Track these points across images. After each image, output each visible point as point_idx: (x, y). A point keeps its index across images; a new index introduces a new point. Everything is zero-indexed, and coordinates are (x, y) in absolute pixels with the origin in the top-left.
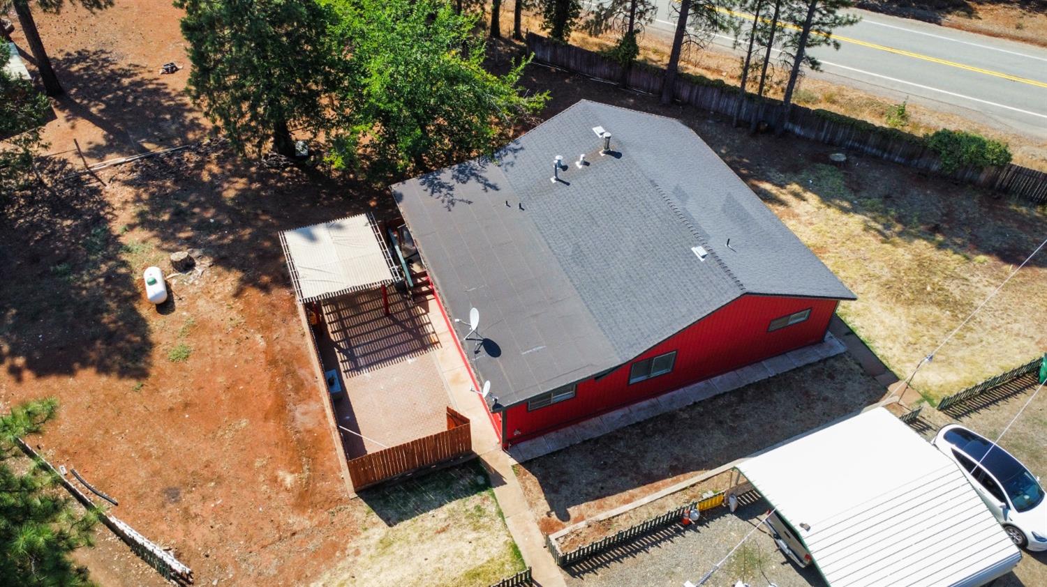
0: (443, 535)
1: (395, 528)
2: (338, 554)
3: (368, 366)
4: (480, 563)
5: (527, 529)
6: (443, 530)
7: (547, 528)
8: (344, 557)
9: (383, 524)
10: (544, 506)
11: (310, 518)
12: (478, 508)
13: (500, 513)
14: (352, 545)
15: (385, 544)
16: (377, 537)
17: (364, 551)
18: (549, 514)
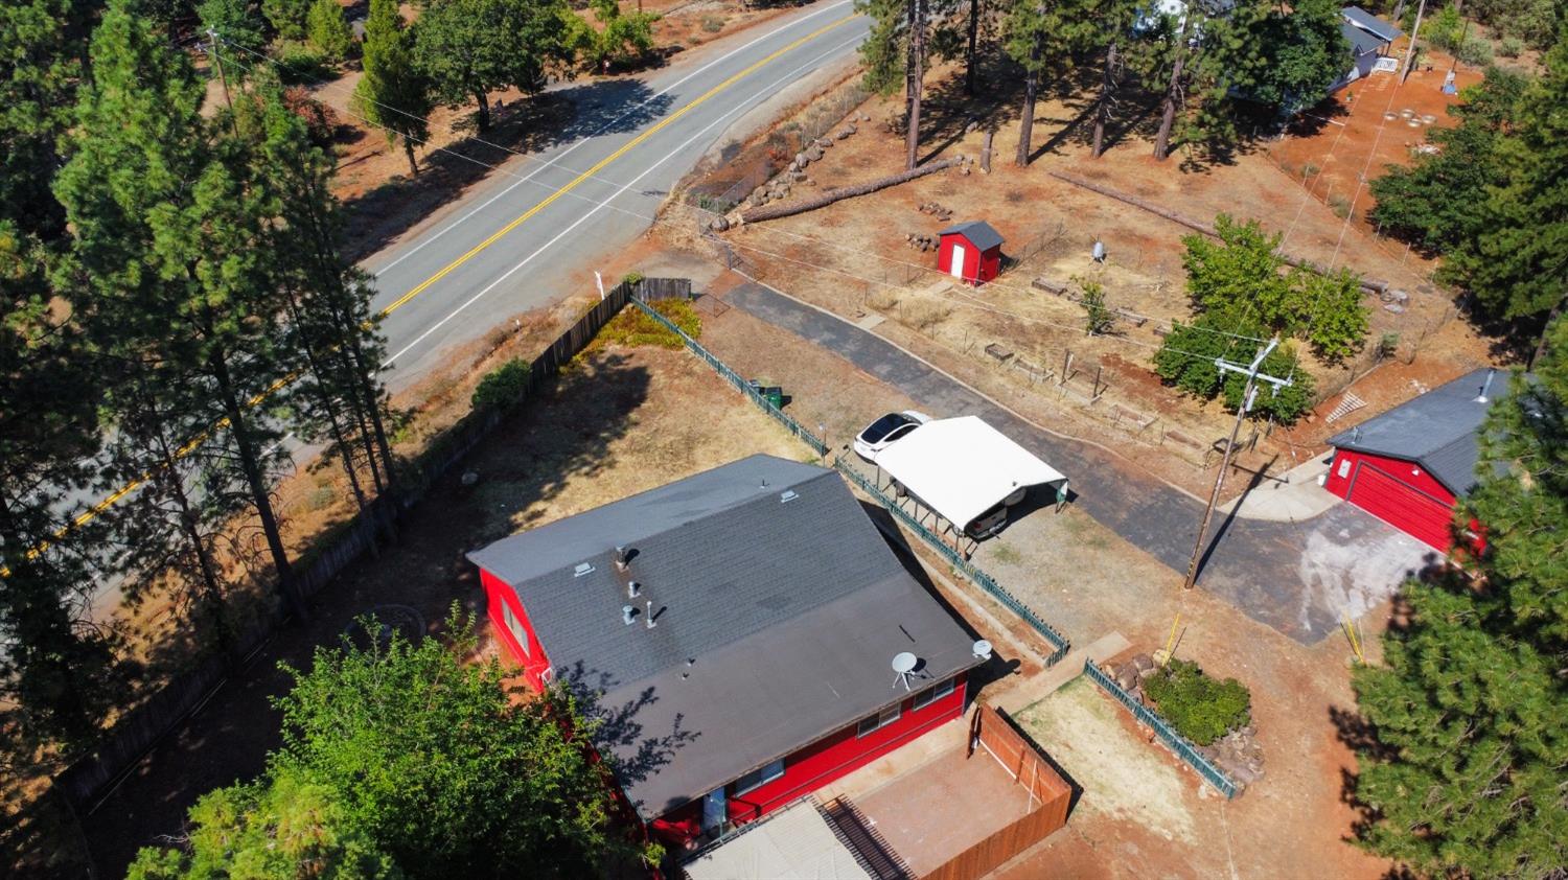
0: (1071, 744)
1: (1082, 785)
2: (1130, 826)
3: (894, 866)
4: (1086, 712)
5: (1039, 684)
6: (1068, 746)
7: (1033, 670)
8: (1130, 820)
9: (1083, 796)
10: (1011, 677)
11: (1108, 862)
12: (1033, 723)
13: (1031, 706)
14: (1117, 816)
15: (1101, 789)
16: (1098, 797)
17: (1117, 804)
18: (1018, 673)
